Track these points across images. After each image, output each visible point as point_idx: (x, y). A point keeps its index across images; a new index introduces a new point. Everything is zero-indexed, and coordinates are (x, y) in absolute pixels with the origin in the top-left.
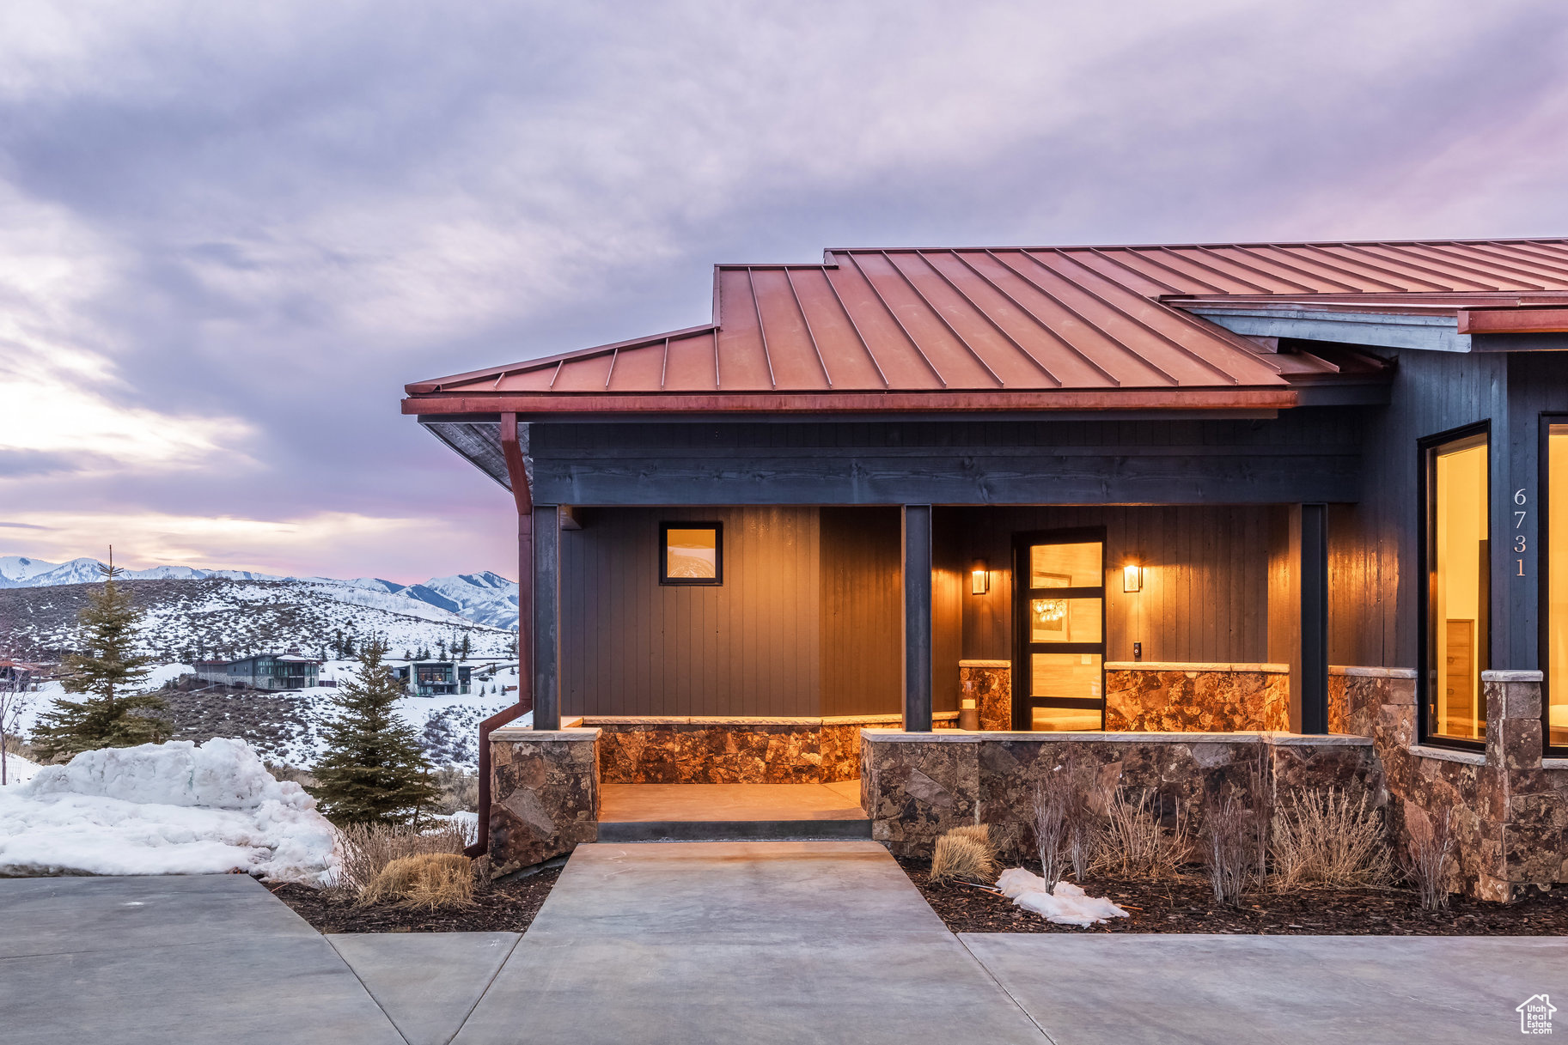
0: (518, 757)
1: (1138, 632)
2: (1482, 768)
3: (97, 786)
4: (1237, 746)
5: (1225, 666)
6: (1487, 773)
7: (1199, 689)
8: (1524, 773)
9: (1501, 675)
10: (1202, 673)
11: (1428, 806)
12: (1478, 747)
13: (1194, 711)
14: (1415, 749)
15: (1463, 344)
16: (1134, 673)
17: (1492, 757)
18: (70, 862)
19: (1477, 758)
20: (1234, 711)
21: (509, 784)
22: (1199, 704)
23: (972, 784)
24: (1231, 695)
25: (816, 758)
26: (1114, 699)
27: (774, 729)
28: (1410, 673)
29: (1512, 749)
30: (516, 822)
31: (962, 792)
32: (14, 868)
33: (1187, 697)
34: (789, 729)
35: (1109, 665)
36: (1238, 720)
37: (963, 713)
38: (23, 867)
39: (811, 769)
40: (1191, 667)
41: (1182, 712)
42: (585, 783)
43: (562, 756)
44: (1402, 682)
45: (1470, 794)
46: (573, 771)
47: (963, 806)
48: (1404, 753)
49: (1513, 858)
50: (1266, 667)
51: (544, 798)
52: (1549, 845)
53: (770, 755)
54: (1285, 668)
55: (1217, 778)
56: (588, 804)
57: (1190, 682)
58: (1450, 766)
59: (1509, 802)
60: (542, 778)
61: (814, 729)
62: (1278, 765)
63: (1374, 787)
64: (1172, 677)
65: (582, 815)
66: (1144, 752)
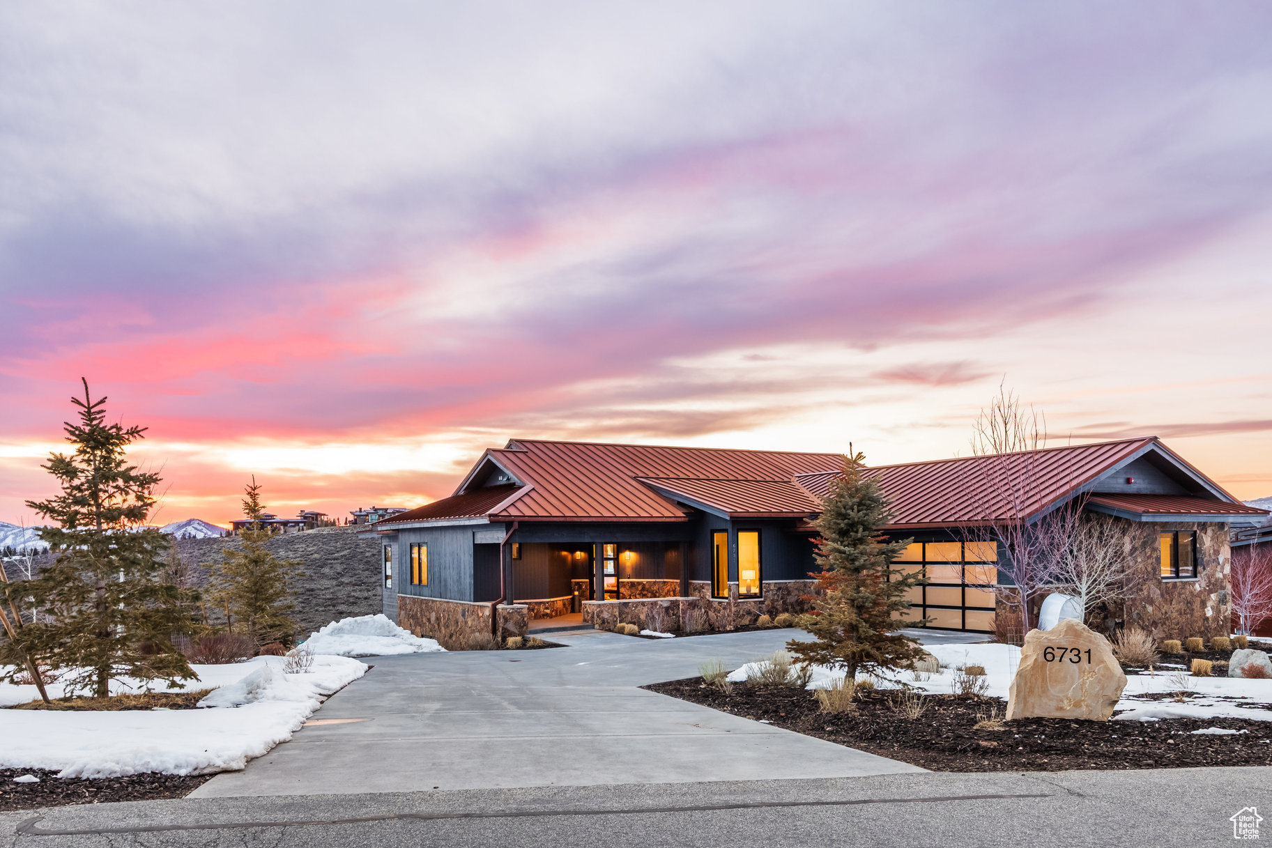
0: (509, 613)
1: (629, 571)
2: (727, 603)
3: (351, 632)
4: (671, 601)
5: (654, 580)
6: (729, 604)
7: (647, 586)
8: (736, 603)
9: (732, 583)
10: (647, 582)
11: (714, 612)
12: (727, 598)
13: (646, 592)
14: (711, 599)
15: (728, 518)
16: (628, 582)
17: (730, 600)
18: (374, 653)
19: (727, 601)
20: (656, 592)
21: (506, 620)
22: (647, 591)
23: (617, 614)
24: (655, 588)
25: (548, 611)
26: (622, 590)
27: (536, 603)
28: (710, 582)
29: (734, 598)
30: (508, 631)
31: (615, 616)
32: (357, 655)
33: (643, 589)
34: (541, 603)
35: (620, 580)
36: (657, 595)
37: (574, 596)
38: (360, 655)
39: (547, 615)
40: (644, 581)
41: (642, 593)
42: (526, 619)
43: (520, 612)
44: (708, 584)
45: (724, 608)
46: (522, 616)
47: (615, 619)
48: (708, 600)
49: (734, 621)
50: (665, 580)
51: (515, 624)
52: (740, 618)
53: (535, 611)
54: (679, 581)
55: (667, 609)
56: (526, 625)
57: (644, 584)
58: (720, 603)
59: (733, 609)
60: (514, 618)
61: (548, 602)
62: (681, 605)
63: (701, 608)
64: (639, 583)
65: (525, 627)
66: (652, 604)
